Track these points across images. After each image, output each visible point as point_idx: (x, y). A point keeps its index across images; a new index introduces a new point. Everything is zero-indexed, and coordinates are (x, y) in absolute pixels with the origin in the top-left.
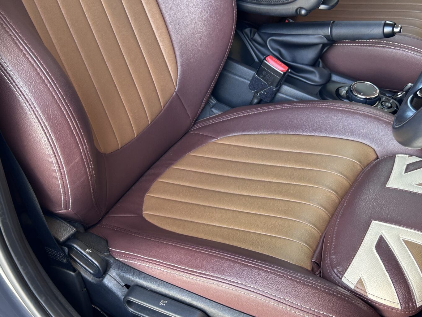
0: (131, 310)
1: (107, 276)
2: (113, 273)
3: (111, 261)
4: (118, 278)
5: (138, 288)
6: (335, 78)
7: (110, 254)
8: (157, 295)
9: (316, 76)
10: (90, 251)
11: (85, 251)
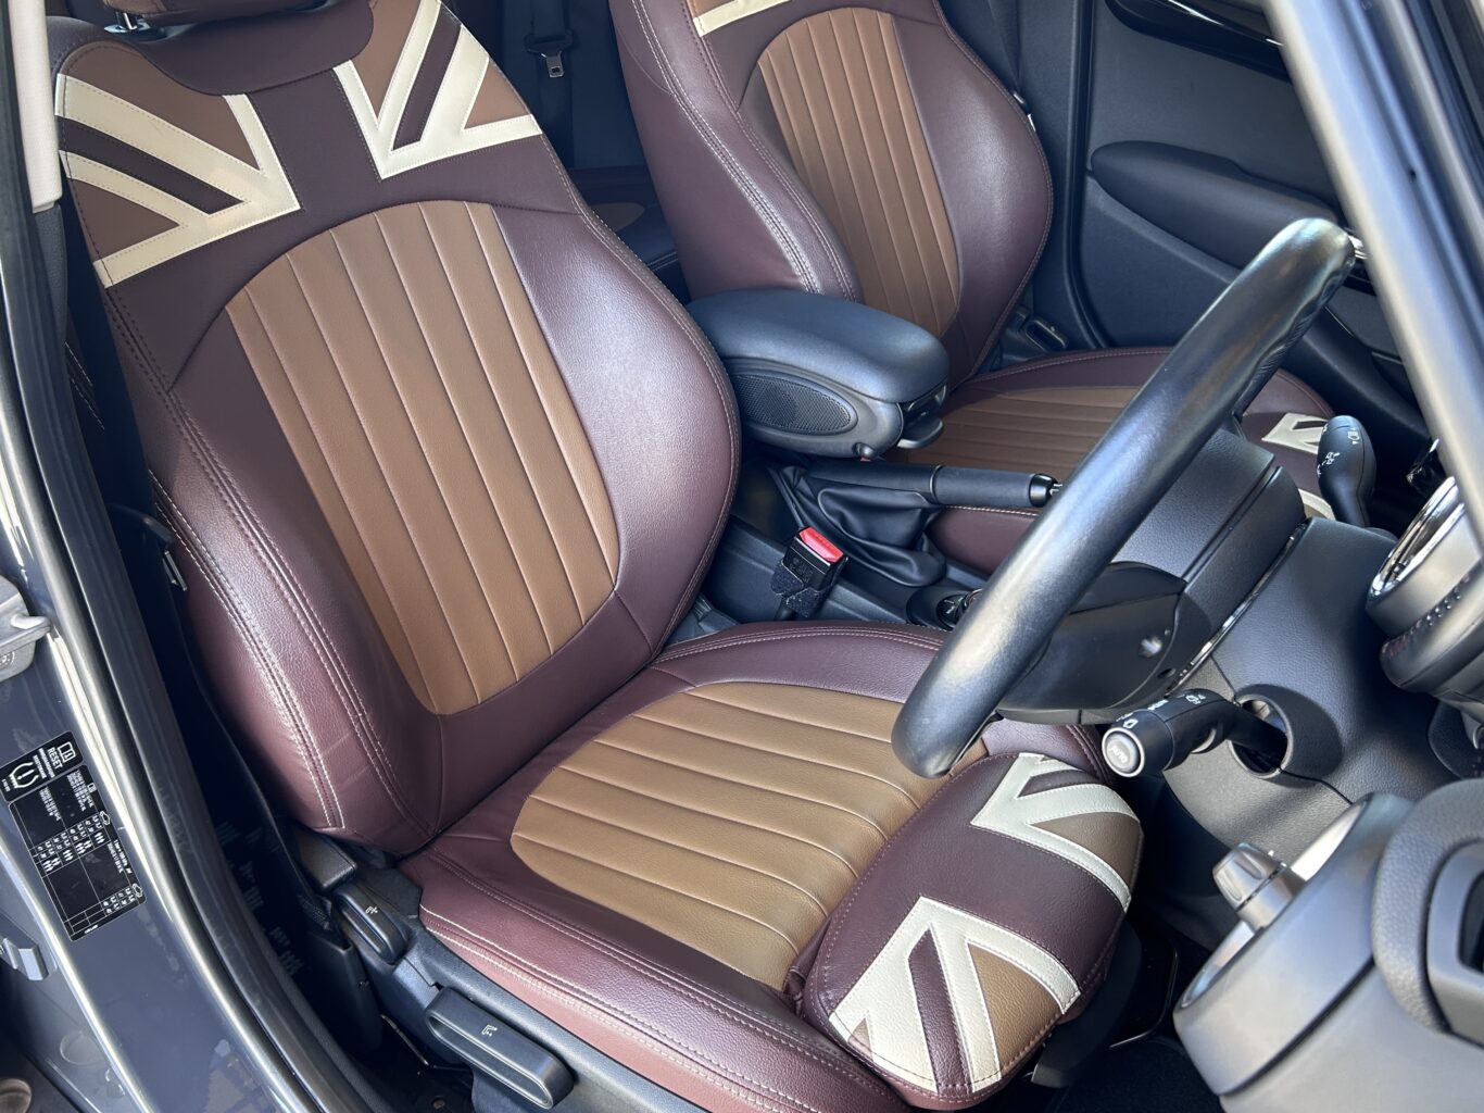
0: (437, 1034)
1: (404, 963)
2: (414, 957)
3: (417, 931)
4: (422, 970)
5: (453, 993)
6: (955, 573)
7: (418, 919)
8: (482, 1013)
9: (912, 570)
10: (375, 910)
11: (364, 910)
